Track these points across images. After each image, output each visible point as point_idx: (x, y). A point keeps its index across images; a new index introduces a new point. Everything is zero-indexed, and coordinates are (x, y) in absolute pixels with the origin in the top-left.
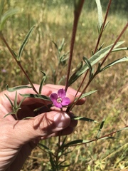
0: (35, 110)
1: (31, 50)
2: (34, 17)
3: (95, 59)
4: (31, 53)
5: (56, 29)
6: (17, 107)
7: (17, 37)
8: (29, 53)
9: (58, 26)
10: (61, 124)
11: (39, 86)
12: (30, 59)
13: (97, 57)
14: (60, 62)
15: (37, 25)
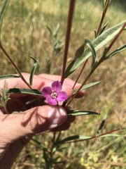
0: (27, 103)
1: (25, 40)
2: (28, 6)
3: (99, 41)
4: (24, 43)
5: (50, 19)
6: (5, 97)
7: (10, 26)
8: (22, 42)
9: (52, 16)
10: (56, 121)
11: (29, 75)
12: (23, 49)
13: (103, 39)
14: (55, 49)
15: (30, 14)
